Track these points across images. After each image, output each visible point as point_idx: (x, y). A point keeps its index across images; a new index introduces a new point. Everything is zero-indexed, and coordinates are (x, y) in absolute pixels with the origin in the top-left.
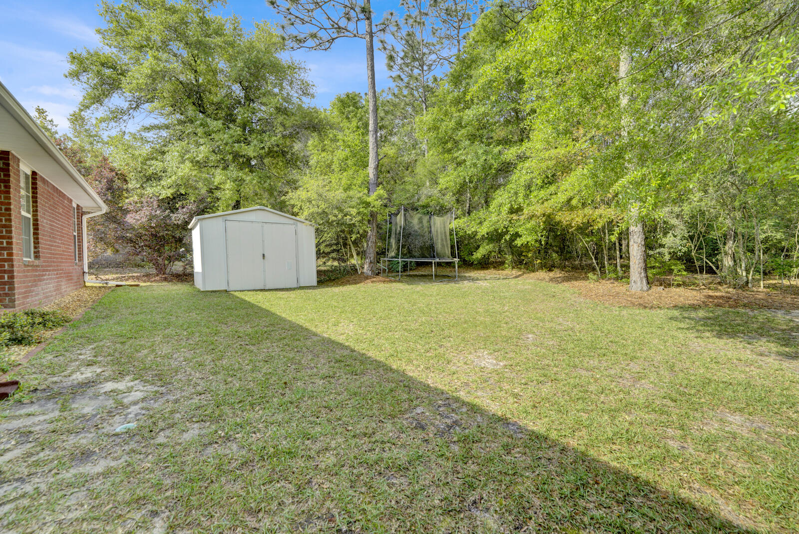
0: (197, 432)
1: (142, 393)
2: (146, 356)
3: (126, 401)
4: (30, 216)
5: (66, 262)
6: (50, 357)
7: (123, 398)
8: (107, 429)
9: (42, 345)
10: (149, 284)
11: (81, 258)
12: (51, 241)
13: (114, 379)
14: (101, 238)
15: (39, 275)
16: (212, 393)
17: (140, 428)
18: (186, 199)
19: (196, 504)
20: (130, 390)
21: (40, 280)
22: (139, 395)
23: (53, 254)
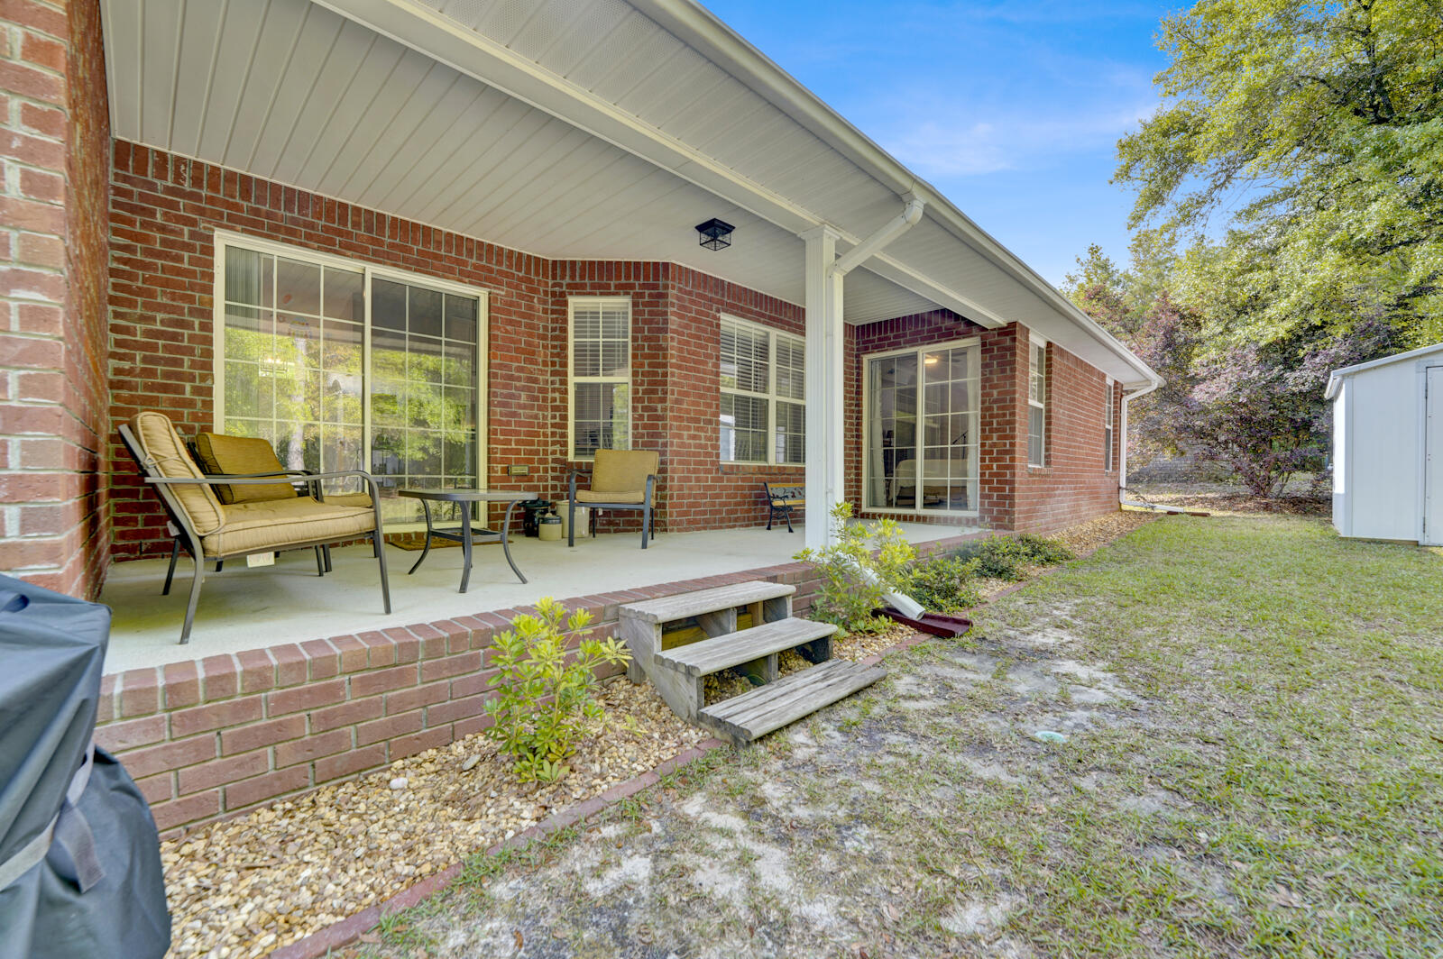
0: (1156, 806)
1: (1106, 696)
2: (1146, 639)
3: (1076, 698)
4: (1042, 406)
5: (1090, 471)
6: (1021, 602)
7: (1076, 691)
8: (1027, 727)
9: (1021, 585)
10: (1229, 513)
11: (1116, 466)
12: (1068, 440)
13: (1079, 659)
14: (1153, 433)
15: (1048, 489)
16: (1233, 750)
17: (1067, 748)
18: (1325, 335)
19: (1071, 923)
20: (1092, 683)
21: (1050, 496)
22: (1098, 696)
23: (1071, 459)
